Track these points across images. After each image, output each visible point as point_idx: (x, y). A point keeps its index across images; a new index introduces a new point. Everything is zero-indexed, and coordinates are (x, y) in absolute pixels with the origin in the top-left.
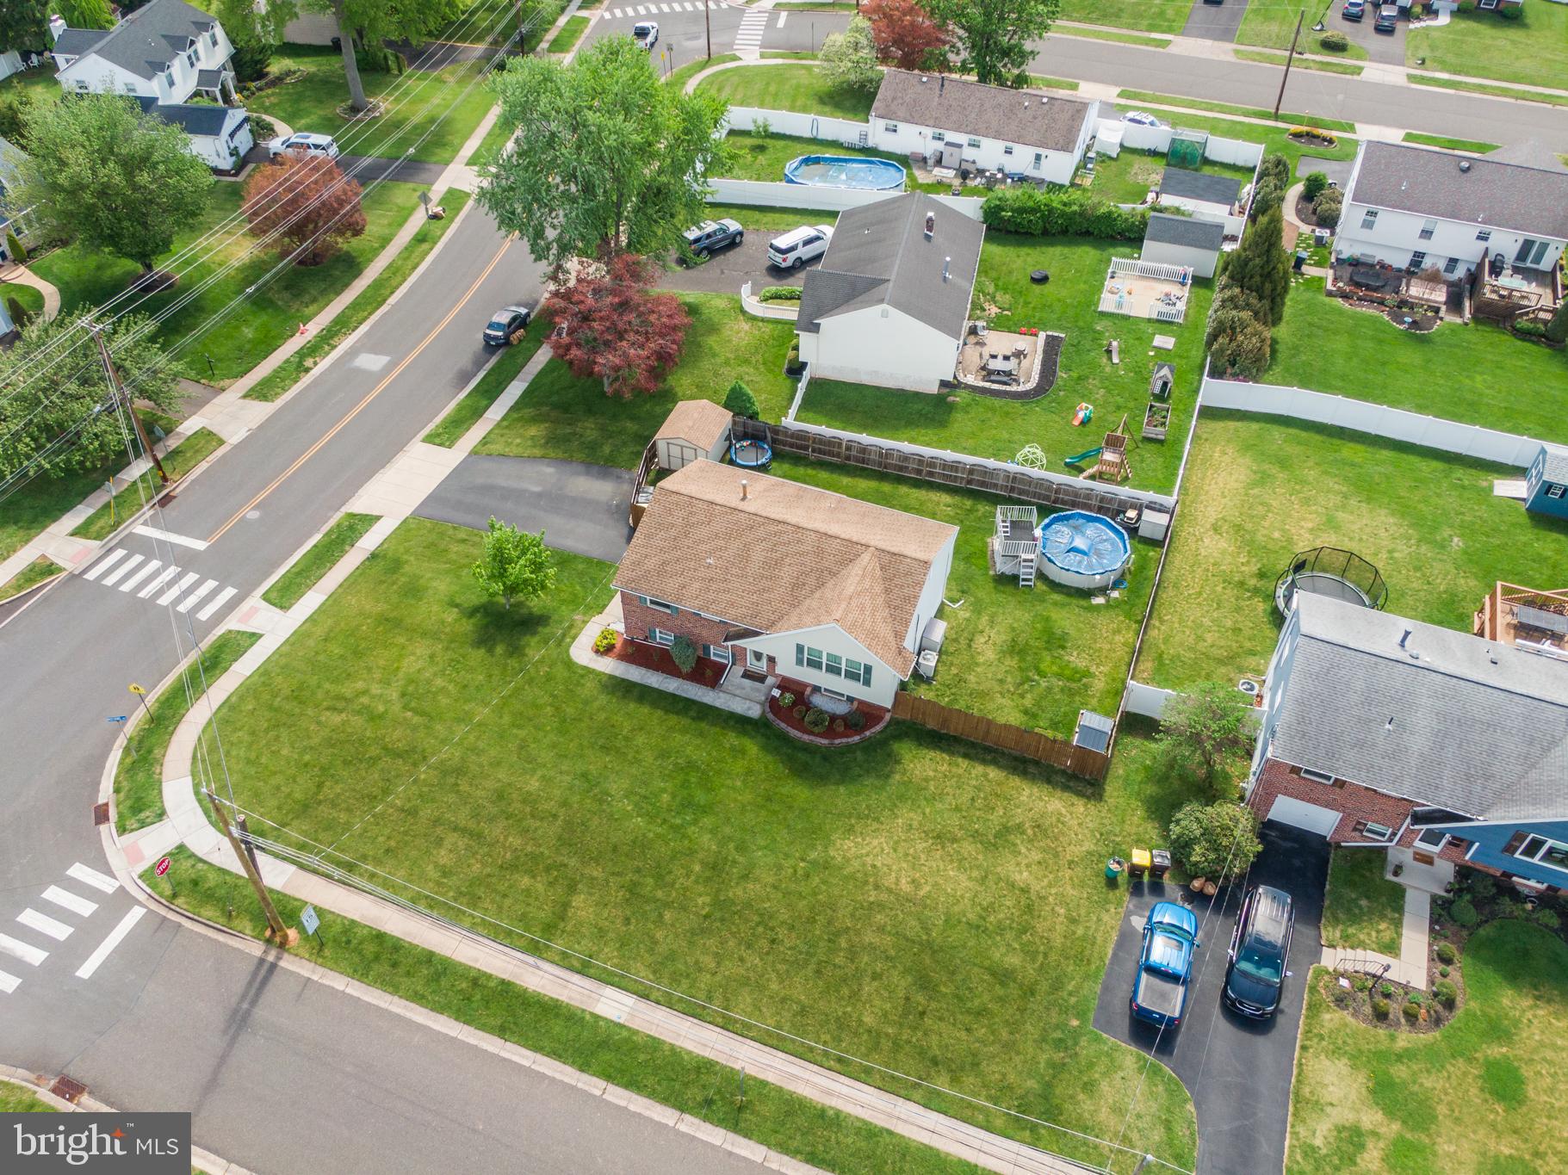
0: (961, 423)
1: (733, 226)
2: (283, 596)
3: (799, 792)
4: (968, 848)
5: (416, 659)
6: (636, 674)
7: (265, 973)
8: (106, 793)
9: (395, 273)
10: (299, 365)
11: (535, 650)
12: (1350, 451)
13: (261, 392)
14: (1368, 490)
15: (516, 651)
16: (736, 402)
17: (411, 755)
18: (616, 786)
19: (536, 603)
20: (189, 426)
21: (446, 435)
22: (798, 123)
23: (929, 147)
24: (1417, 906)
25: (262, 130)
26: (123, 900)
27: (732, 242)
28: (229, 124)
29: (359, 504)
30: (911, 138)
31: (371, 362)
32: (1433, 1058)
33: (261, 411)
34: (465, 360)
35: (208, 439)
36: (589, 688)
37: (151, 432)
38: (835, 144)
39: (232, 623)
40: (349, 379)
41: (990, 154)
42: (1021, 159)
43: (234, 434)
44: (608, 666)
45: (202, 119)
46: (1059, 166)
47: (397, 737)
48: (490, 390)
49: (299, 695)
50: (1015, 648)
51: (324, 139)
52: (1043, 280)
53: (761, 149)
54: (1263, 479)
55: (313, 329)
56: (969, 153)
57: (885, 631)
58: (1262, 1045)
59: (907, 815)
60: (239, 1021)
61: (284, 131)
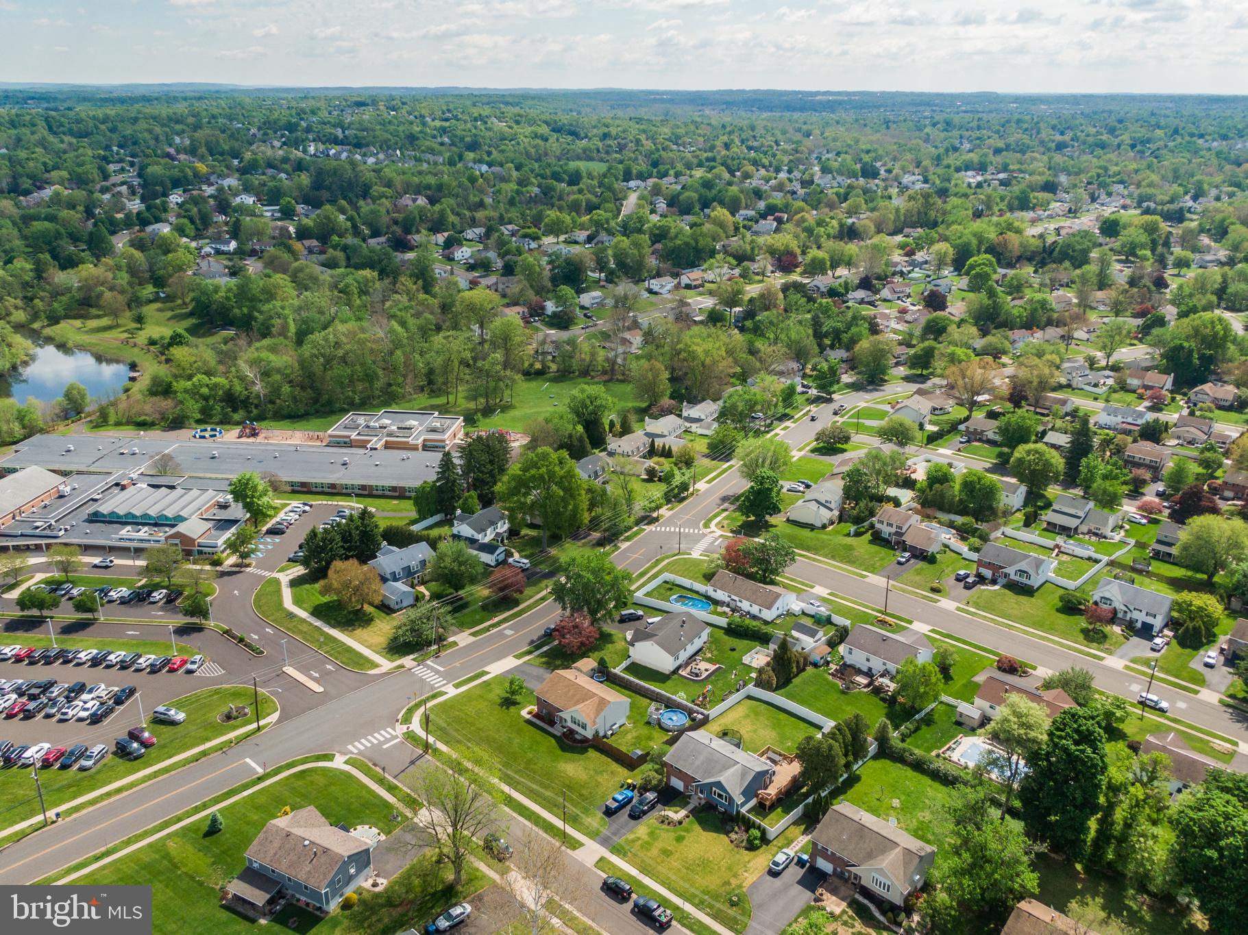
0: (669, 683)
1: (640, 613)
2: (457, 686)
3: (559, 752)
4: (592, 772)
5: (482, 705)
6: (535, 720)
7: (421, 756)
8: (400, 716)
9: (529, 608)
10: (487, 629)
11: (512, 709)
12: (783, 716)
13: (473, 634)
14: (776, 725)
15: (508, 708)
16: (602, 663)
17: (472, 724)
18: (516, 741)
19: (518, 698)
20: (451, 639)
21: (518, 657)
22: (687, 582)
23: (727, 599)
24: (691, 807)
25: (509, 554)
26: (397, 737)
27: (639, 618)
28: (498, 552)
29: (486, 669)
30: (720, 595)
31: (509, 632)
32: (668, 831)
33: (472, 639)
34: (535, 638)
35: (455, 643)
36: (521, 721)
37: (440, 639)
38: (697, 592)
39: (442, 689)
40: (501, 635)
41: (745, 605)
42: (755, 610)
43: (462, 644)
44: (528, 717)
45: (489, 548)
46: (768, 615)
47: (470, 720)
48: (538, 648)
49: (451, 707)
50: (638, 738)
51: (526, 561)
52: (733, 650)
53: (671, 589)
54: (747, 716)
55: (496, 619)
56: (739, 604)
57: (593, 716)
58: (633, 822)
59: (582, 763)
60: (412, 763)
61: (517, 556)
